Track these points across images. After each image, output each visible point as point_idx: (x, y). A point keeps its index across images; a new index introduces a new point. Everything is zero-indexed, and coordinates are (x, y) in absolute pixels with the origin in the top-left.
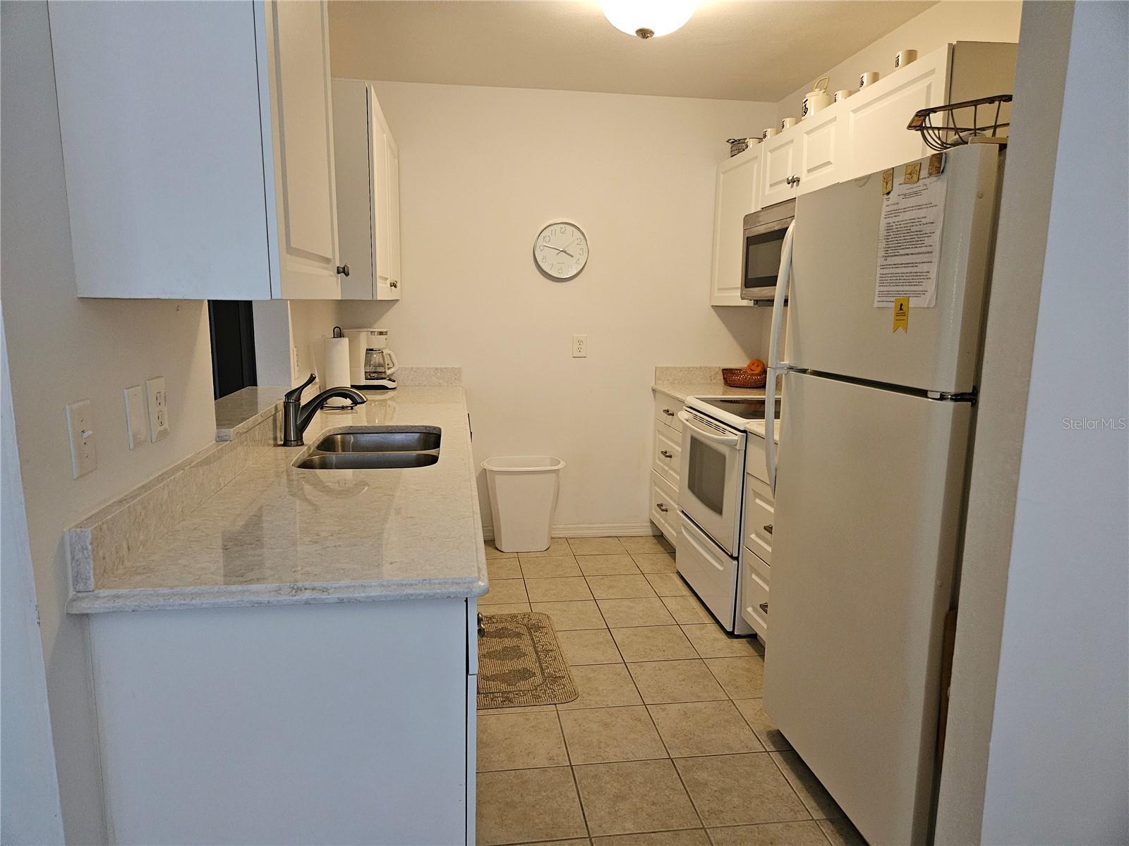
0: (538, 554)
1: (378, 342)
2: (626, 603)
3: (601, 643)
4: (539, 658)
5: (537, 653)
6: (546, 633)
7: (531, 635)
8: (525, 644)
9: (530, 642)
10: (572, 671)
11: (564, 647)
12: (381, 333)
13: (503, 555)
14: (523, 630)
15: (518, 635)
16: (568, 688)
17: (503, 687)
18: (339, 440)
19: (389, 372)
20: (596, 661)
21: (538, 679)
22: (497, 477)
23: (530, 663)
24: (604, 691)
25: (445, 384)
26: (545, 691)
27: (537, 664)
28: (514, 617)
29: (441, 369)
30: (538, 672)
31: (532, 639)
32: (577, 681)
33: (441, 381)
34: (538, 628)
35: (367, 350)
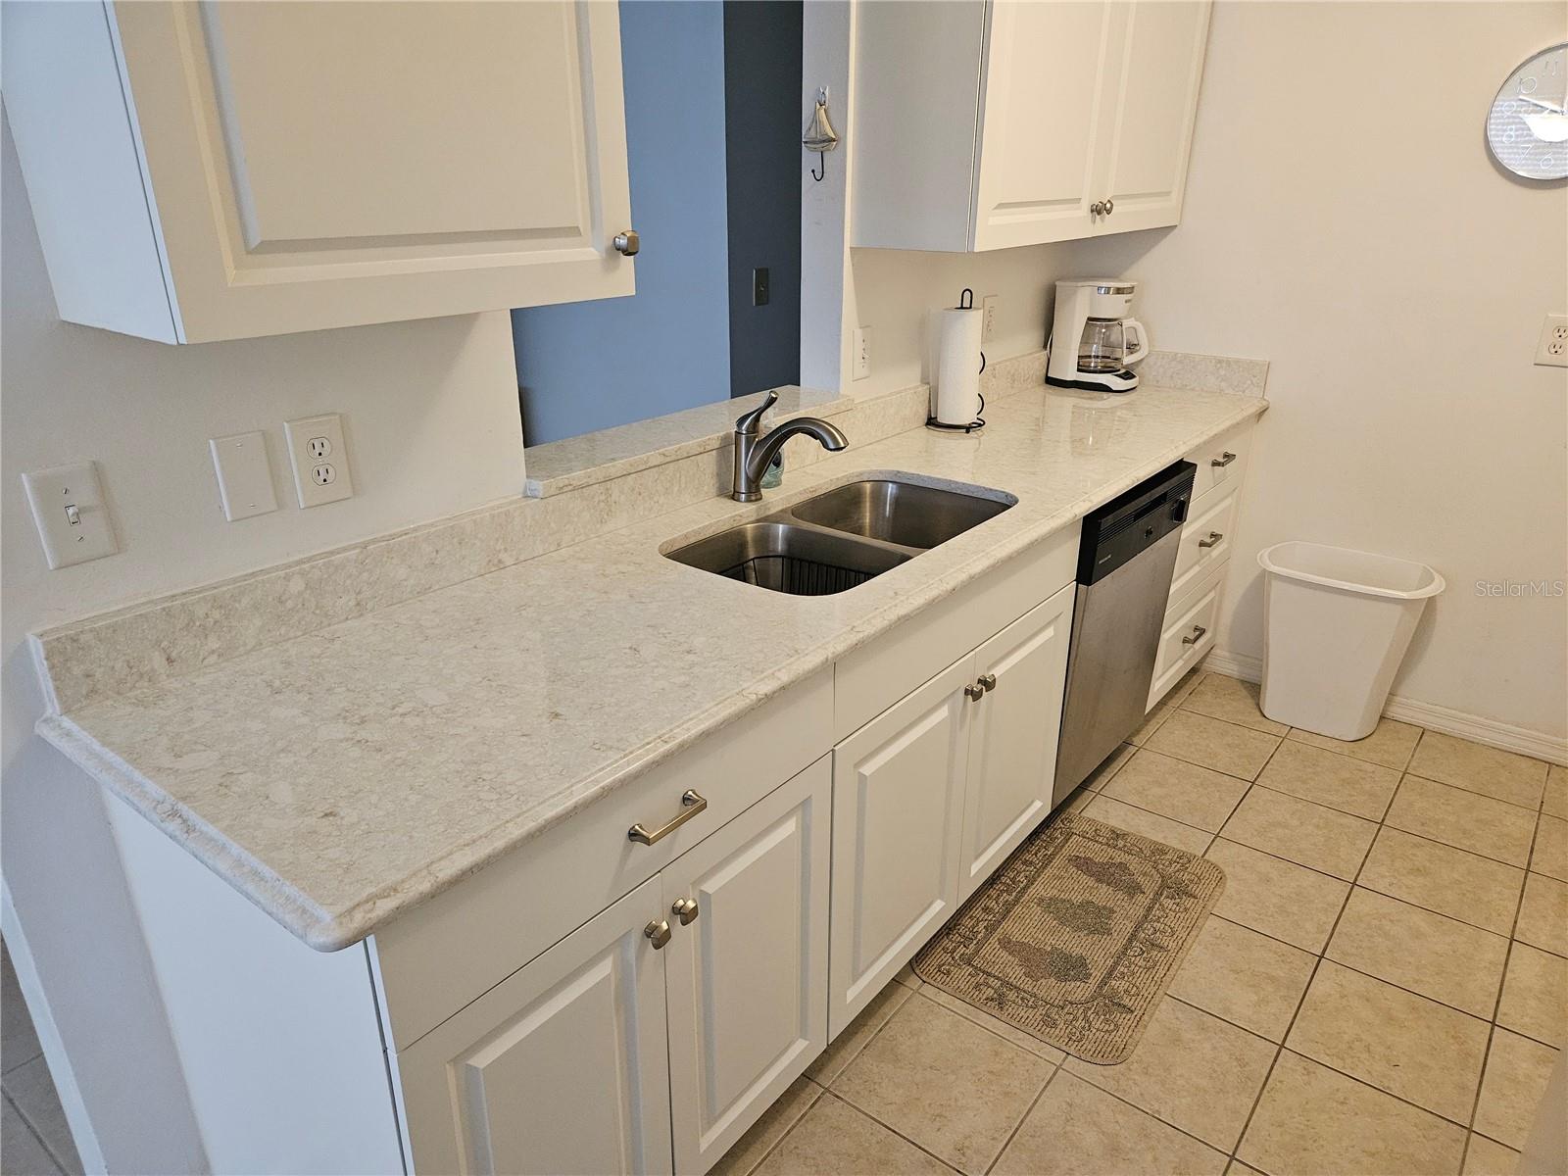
0: (1330, 745)
1: (1110, 306)
2: (1418, 919)
3: (1273, 979)
4: (1124, 953)
5: (1130, 941)
6: (1186, 909)
7: (1154, 901)
8: (1126, 913)
9: (1142, 912)
10: (1163, 1006)
11: (1196, 951)
12: (1119, 291)
13: (1260, 723)
14: (1150, 886)
15: (1134, 889)
16: (1118, 1038)
17: (1016, 973)
18: (868, 491)
19: (1127, 360)
20: (1227, 1010)
21: (1080, 991)
22: (1276, 585)
23: (1098, 953)
24: (1181, 1082)
25: (1231, 391)
26: (1076, 1019)
27: (1110, 962)
28: (1160, 850)
29: (1228, 363)
30: (1097, 975)
31: (1150, 909)
32: (1152, 1031)
33: (1223, 384)
34: (1181, 891)
35: (1090, 319)
